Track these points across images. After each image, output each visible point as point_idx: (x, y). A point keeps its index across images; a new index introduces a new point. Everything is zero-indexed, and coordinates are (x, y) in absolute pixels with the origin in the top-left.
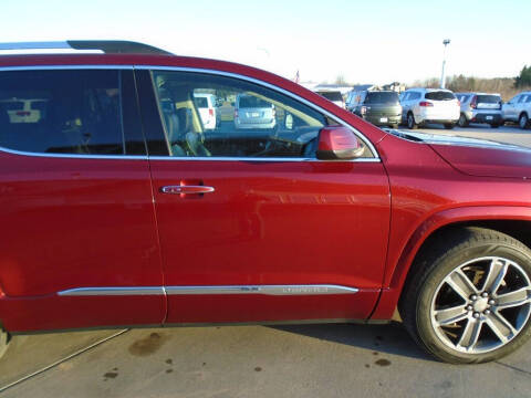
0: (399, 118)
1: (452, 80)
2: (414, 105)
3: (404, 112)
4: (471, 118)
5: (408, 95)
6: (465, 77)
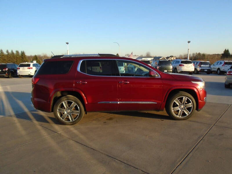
0: (171, 70)
1: (192, 55)
2: (177, 65)
3: (173, 68)
4: (199, 70)
5: (175, 62)
6: (201, 54)
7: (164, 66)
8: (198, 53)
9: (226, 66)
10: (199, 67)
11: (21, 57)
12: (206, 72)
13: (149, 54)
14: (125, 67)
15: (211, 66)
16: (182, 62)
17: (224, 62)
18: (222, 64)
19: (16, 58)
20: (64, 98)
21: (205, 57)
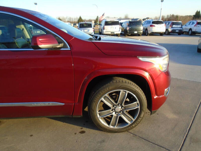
0: (142, 31)
1: (166, 17)
2: (148, 26)
3: (144, 29)
4: (170, 31)
5: (146, 22)
6: (174, 15)
7: (134, 27)
8: (172, 15)
9: (198, 26)
10: (170, 27)
12: (177, 33)
13: (127, 16)
14: (93, 28)
15: (183, 27)
16: (153, 23)
17: (197, 22)
18: (194, 25)
21: (178, 18)
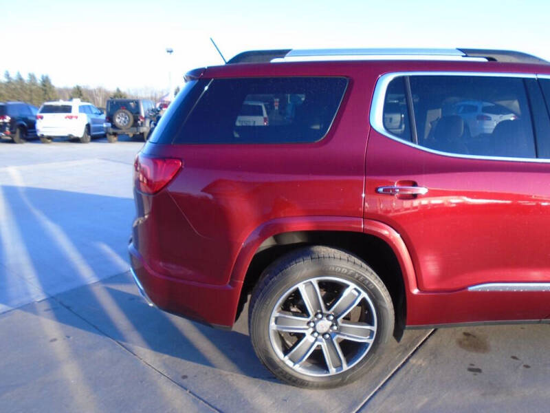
11: (40, 88)
19: (28, 92)
20: (302, 267)
